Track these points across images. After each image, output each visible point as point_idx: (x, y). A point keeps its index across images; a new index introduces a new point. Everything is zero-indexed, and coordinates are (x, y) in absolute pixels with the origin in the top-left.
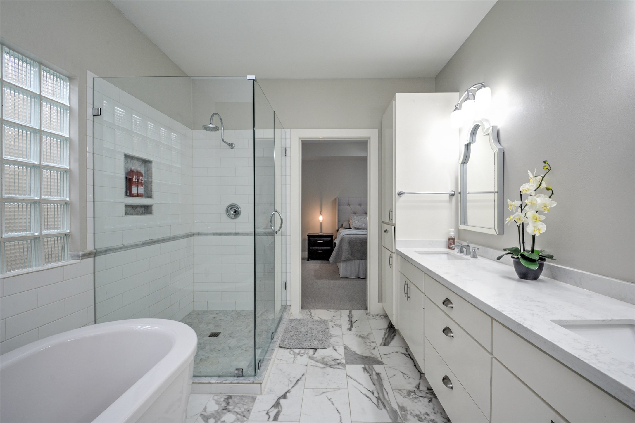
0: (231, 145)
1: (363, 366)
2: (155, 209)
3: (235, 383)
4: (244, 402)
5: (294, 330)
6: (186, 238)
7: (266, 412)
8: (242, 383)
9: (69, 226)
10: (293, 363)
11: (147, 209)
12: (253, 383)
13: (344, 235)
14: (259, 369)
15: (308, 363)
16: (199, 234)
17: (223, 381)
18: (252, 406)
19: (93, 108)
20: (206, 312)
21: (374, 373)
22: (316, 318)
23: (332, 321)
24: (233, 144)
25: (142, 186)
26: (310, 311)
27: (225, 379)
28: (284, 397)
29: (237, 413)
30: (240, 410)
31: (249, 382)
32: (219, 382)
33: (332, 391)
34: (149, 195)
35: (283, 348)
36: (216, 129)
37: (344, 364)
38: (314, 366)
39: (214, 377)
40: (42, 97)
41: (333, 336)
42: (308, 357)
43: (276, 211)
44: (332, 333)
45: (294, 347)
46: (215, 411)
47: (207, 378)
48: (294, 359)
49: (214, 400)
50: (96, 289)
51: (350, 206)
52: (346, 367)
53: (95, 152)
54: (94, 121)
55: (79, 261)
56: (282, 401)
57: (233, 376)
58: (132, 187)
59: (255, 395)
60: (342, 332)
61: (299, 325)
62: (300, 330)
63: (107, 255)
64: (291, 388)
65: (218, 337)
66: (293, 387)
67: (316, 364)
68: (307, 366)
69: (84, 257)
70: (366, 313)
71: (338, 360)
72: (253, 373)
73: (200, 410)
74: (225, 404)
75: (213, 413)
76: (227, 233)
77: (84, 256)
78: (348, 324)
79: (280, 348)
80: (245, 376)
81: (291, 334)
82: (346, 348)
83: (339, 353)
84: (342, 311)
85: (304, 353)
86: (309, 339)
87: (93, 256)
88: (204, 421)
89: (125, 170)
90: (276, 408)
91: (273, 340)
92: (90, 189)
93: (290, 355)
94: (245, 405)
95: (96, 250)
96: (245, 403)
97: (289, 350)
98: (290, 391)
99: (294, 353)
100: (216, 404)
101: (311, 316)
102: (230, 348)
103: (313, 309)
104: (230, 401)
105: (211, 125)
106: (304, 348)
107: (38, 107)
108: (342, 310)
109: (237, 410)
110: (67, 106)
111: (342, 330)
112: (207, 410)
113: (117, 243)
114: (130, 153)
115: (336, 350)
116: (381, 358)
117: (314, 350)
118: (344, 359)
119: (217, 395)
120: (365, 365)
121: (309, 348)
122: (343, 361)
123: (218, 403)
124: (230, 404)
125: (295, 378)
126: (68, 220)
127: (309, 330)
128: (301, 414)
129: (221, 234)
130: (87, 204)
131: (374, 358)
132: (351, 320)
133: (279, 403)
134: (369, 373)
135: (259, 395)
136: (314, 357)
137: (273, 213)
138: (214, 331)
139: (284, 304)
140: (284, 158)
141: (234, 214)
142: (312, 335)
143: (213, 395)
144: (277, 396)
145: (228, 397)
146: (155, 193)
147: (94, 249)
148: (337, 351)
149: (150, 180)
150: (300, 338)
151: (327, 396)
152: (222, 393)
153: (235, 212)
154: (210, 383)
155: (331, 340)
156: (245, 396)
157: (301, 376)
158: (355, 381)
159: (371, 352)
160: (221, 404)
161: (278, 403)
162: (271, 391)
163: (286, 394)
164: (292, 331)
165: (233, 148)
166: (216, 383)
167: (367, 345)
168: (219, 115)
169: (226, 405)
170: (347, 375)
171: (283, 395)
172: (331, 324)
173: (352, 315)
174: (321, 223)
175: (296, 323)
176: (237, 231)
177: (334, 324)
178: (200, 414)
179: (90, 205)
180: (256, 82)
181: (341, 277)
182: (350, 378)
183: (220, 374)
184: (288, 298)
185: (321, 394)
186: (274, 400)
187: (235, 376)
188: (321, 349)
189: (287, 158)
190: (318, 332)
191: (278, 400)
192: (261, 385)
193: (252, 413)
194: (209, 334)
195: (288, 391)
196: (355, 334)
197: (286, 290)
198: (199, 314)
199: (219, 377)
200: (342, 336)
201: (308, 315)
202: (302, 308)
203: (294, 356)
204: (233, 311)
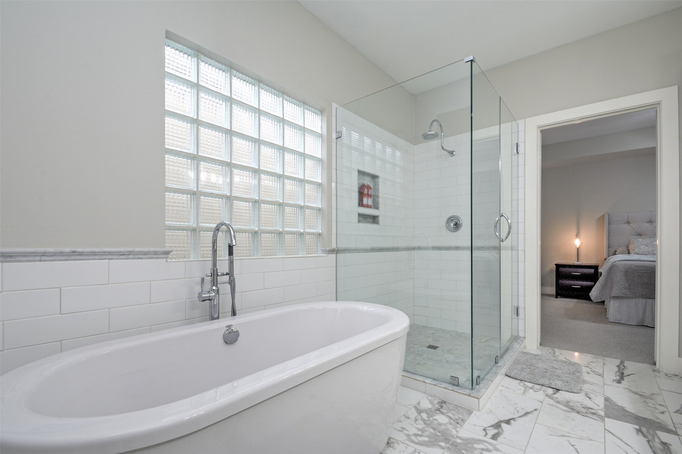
0: (451, 153)
1: (637, 427)
2: (381, 219)
3: (450, 390)
4: (459, 411)
5: (528, 364)
6: (408, 251)
7: (483, 428)
8: (456, 392)
9: (321, 228)
10: (523, 395)
11: (374, 219)
12: (469, 395)
13: (615, 262)
14: (477, 385)
15: (544, 400)
16: (419, 248)
17: (437, 384)
18: (468, 418)
19: (336, 132)
20: (426, 327)
21: (657, 440)
22: (561, 358)
23: (588, 367)
24: (454, 151)
25: (371, 198)
26: (553, 350)
27: (440, 383)
28: (508, 422)
29: (450, 418)
30: (453, 417)
31: (464, 393)
32: (434, 384)
33: (576, 438)
34: (376, 206)
35: (510, 377)
36: (435, 136)
37: (603, 417)
38: (552, 405)
39: (429, 379)
40: (305, 129)
41: (588, 382)
42: (545, 395)
43: (503, 216)
44: (585, 379)
45: (525, 380)
46: (428, 408)
47: (422, 377)
48: (525, 392)
49: (428, 399)
50: (338, 280)
51: (631, 225)
52: (604, 420)
53: (337, 169)
54: (337, 143)
55: (326, 255)
56: (504, 425)
57: (448, 383)
58: (364, 199)
59: (471, 409)
60: (604, 381)
61: (535, 360)
62: (536, 365)
63: (345, 254)
64: (518, 417)
65: (436, 350)
66: (520, 417)
67: (556, 404)
68: (542, 402)
69: (329, 253)
70: (653, 369)
71: (592, 409)
72: (470, 387)
73: (415, 403)
74: (438, 406)
75: (426, 409)
76: (447, 247)
77: (330, 251)
78: (615, 375)
79: (506, 377)
80: (460, 387)
81: (523, 367)
82: (607, 399)
83: (596, 403)
84: (608, 359)
85: (540, 390)
86: (548, 377)
87: (335, 252)
88: (417, 412)
89: (358, 185)
90: (496, 429)
91: (496, 365)
92: (334, 198)
93: (519, 386)
94: (459, 414)
95: (338, 248)
96: (459, 413)
97: (518, 381)
98: (515, 419)
99: (525, 386)
100: (430, 403)
101: (554, 355)
102: (447, 361)
103: (558, 349)
104: (444, 405)
105: (430, 133)
106: (540, 385)
107: (303, 136)
108: (605, 358)
109: (450, 414)
110: (320, 133)
111: (604, 379)
112: (421, 405)
113: (352, 246)
114: (362, 169)
115: (590, 398)
116: (675, 428)
117: (554, 390)
118: (603, 411)
119: (431, 397)
120: (640, 427)
121: (547, 385)
122: (602, 413)
123: (431, 403)
124: (443, 408)
125: (523, 409)
126: (321, 223)
127: (550, 368)
128: (528, 445)
129: (440, 248)
130: (332, 210)
131: (659, 423)
132: (621, 372)
133: (500, 425)
134: (647, 438)
135: (477, 410)
136: (554, 397)
137: (497, 219)
138: (432, 344)
139: (515, 334)
140: (515, 157)
141: (455, 226)
142: (554, 374)
143: (427, 395)
144: (498, 419)
145: (442, 402)
146: (381, 206)
147: (337, 247)
148: (592, 400)
149: (377, 194)
150: (535, 373)
151: (568, 441)
152: (436, 396)
153: (456, 224)
154: (424, 382)
155: (584, 386)
156: (460, 407)
157: (532, 410)
158: (619, 440)
159: (655, 416)
160: (434, 405)
161: (498, 425)
162: (491, 412)
163: (511, 420)
164: (524, 364)
165: (454, 155)
166: (430, 384)
167: (649, 406)
168: (438, 121)
169: (440, 407)
170: (605, 429)
171: (506, 420)
172: (585, 369)
173: (624, 366)
174: (578, 249)
175: (531, 358)
176: (458, 244)
177: (592, 371)
178: (413, 406)
179: (334, 211)
180: (475, 62)
181: (610, 321)
182: (610, 433)
183: (436, 378)
184: (521, 327)
185: (559, 436)
186: (494, 421)
187: (450, 384)
188: (566, 391)
189: (519, 155)
190: (562, 373)
191: (499, 423)
192: (479, 400)
193: (466, 423)
194: (428, 345)
195: (513, 419)
196: (628, 389)
197: (517, 317)
198: (419, 328)
199: (433, 379)
200: (603, 386)
201: (550, 353)
202: (541, 345)
203: (525, 389)
204: (453, 331)
